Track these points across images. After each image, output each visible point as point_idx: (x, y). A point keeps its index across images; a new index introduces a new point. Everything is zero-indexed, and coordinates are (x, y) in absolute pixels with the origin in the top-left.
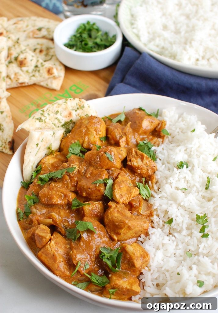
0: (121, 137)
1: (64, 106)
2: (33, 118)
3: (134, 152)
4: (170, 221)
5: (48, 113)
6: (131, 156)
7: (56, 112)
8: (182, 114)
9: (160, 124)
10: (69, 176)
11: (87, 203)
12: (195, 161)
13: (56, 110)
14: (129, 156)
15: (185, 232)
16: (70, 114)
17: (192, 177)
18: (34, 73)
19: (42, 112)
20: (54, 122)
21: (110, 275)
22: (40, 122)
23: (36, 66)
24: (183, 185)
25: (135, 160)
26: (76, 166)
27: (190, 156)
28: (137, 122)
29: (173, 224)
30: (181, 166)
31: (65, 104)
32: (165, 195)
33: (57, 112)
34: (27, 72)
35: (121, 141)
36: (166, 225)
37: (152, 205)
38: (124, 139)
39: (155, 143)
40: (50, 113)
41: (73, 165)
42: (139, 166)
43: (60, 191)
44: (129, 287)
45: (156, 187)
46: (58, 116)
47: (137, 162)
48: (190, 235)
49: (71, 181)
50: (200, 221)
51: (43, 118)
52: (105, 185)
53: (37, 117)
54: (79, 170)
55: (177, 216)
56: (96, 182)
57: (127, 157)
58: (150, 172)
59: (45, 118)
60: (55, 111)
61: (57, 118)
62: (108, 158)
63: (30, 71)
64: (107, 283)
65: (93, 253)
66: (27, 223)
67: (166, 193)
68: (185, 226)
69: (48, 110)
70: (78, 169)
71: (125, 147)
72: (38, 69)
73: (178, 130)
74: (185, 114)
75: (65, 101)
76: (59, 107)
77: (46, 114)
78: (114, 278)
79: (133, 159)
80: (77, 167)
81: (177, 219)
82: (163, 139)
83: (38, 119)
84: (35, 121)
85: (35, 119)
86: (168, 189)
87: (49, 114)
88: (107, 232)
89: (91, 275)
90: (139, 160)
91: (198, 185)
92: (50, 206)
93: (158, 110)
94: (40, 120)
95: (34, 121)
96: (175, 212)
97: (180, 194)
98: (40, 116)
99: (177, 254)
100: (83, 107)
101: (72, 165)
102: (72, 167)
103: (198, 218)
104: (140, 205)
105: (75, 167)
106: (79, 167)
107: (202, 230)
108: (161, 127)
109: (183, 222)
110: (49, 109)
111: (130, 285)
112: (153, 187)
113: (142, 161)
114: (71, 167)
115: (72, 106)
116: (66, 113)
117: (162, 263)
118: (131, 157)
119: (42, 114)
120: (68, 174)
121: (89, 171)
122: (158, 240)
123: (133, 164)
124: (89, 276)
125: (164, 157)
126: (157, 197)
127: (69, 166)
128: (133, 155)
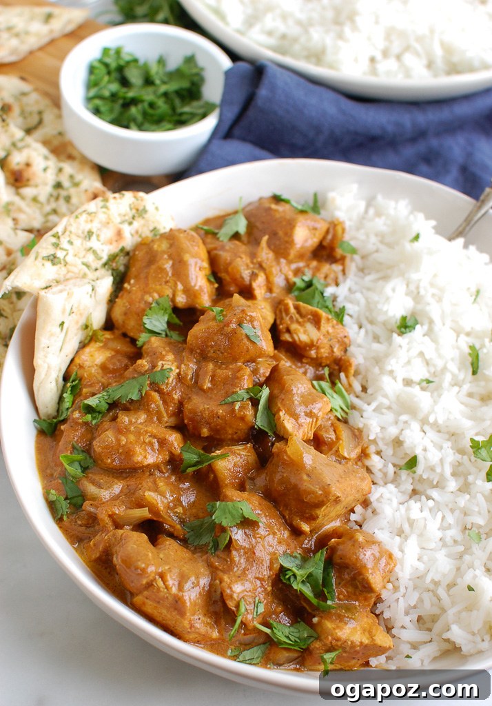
0: (254, 276)
1: (102, 217)
2: (36, 258)
3: (292, 310)
4: (412, 463)
5: (68, 239)
6: (287, 319)
7: (86, 233)
8: (373, 198)
9: (331, 230)
10: (159, 391)
11: (218, 452)
12: (434, 310)
13: (87, 230)
14: (282, 319)
15: (452, 485)
16: (119, 234)
17: (437, 350)
19: (54, 240)
20: (85, 260)
21: (315, 620)
22: (54, 264)
24: (419, 372)
25: (299, 327)
26: (169, 365)
27: (417, 297)
28: (281, 233)
29: (420, 468)
30: (405, 326)
31: (104, 213)
32: (386, 402)
33: (90, 234)
35: (255, 285)
36: (404, 474)
37: (360, 431)
38: (261, 279)
39: (326, 277)
40: (74, 238)
41: (164, 363)
42: (312, 341)
43: (146, 432)
44: (368, 639)
45: (357, 387)
46: (94, 243)
47: (305, 332)
48: (465, 488)
49: (165, 402)
50: (483, 452)
51: (60, 254)
52: (255, 402)
53: (45, 253)
54: (179, 374)
56: (230, 399)
57: (275, 320)
58: (337, 352)
59: (64, 253)
60: (83, 233)
61: (91, 248)
62: (248, 337)
64: (312, 639)
65: (266, 573)
67: (386, 396)
68: (448, 471)
69: (67, 233)
70: (178, 371)
71: (266, 299)
73: (373, 239)
74: (380, 198)
75: (102, 204)
76: (91, 221)
77: (64, 243)
78: (329, 625)
79: (294, 327)
80: (173, 368)
81: (429, 456)
82: (343, 264)
83: (47, 258)
84: (43, 265)
85: (40, 259)
86: (390, 386)
87: (71, 243)
88: (284, 517)
89: (270, 626)
90: (310, 327)
91: (453, 367)
92: (128, 471)
93: (315, 195)
94: (53, 259)
95: (41, 264)
96: (417, 440)
97: (424, 399)
98: (51, 251)
99: (448, 540)
100: (145, 211)
101: (160, 363)
102: (162, 369)
103: (476, 446)
104: (338, 438)
105: (169, 367)
106: (179, 367)
108: (335, 236)
109: (441, 460)
110: (69, 228)
111: (367, 633)
112: (350, 385)
113: (319, 329)
114: (159, 368)
115: (120, 215)
116: (108, 233)
117: (421, 566)
118: (289, 322)
119: (56, 245)
120: (155, 386)
121: (206, 373)
122: (398, 513)
123: (296, 338)
124: (267, 631)
125: (357, 308)
126: (369, 410)
127: (154, 366)
128: (291, 317)
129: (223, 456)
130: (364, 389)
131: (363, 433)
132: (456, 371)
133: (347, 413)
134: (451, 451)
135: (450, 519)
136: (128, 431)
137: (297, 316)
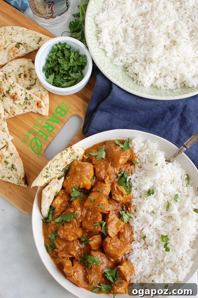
0: (106, 177)
1: (61, 160)
3: (116, 188)
4: (145, 237)
8: (147, 140)
9: (132, 155)
10: (75, 219)
11: (91, 239)
12: (158, 189)
14: (113, 191)
15: (155, 246)
16: (66, 163)
17: (157, 203)
18: (25, 106)
19: (46, 170)
20: (56, 173)
21: (112, 285)
22: (47, 178)
23: (26, 99)
24: (151, 209)
25: (117, 196)
26: (79, 212)
27: (154, 182)
29: (147, 239)
30: (150, 193)
31: (61, 159)
33: (57, 166)
34: (20, 104)
35: (105, 180)
36: (142, 240)
37: (132, 227)
38: (108, 178)
39: (129, 170)
42: (120, 200)
43: (72, 232)
44: (125, 292)
45: (133, 211)
46: (59, 168)
48: (158, 247)
49: (77, 221)
50: (164, 239)
51: (48, 175)
52: (101, 225)
53: (44, 175)
54: (81, 215)
55: (149, 234)
56: (94, 225)
57: (111, 191)
58: (128, 201)
59: (50, 174)
60: (55, 166)
61: (58, 170)
63: (22, 103)
64: (111, 289)
65: (100, 274)
66: (54, 254)
67: (140, 217)
69: (51, 167)
71: (109, 183)
72: (28, 102)
73: (145, 157)
74: (149, 141)
75: (61, 156)
76: (58, 162)
78: (115, 288)
79: (116, 195)
80: (80, 213)
81: (149, 237)
82: (134, 166)
83: (45, 177)
85: (42, 177)
86: (141, 213)
87: (51, 170)
88: (107, 257)
89: (100, 286)
90: (120, 196)
93: (129, 139)
94: (46, 177)
95: (43, 179)
96: (147, 231)
97: (150, 218)
98: (46, 174)
100: (74, 152)
101: (76, 212)
102: (77, 214)
103: (163, 237)
104: (125, 231)
106: (81, 213)
107: (165, 245)
108: (132, 157)
109: (153, 239)
110: (51, 166)
111: (125, 290)
112: (131, 210)
113: (123, 197)
114: (75, 213)
115: (66, 157)
116: (63, 163)
117: (142, 270)
119: (47, 172)
121: (89, 215)
122: (138, 254)
123: (116, 199)
124: (100, 287)
125: (136, 185)
126: (135, 220)
127: (74, 212)
128: (115, 192)
129: (92, 240)
130: (135, 211)
131: (133, 228)
132: (162, 209)
133: (129, 220)
134: (156, 236)
135: (152, 256)
136: (67, 231)
137: (117, 191)
